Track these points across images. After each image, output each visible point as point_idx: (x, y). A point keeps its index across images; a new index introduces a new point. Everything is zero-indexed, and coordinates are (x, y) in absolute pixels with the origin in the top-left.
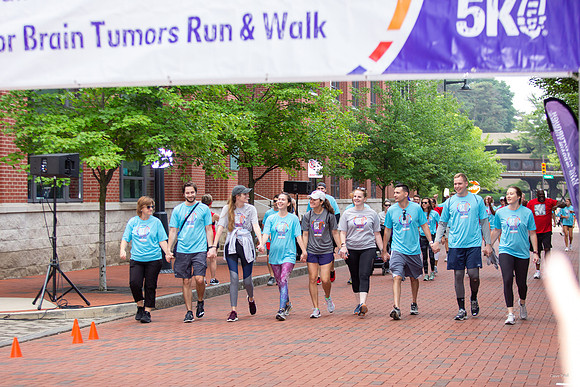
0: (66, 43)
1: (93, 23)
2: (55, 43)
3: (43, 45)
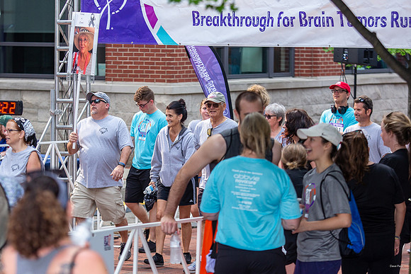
0: (323, 23)
1: (339, 12)
2: (317, 23)
3: (310, 23)
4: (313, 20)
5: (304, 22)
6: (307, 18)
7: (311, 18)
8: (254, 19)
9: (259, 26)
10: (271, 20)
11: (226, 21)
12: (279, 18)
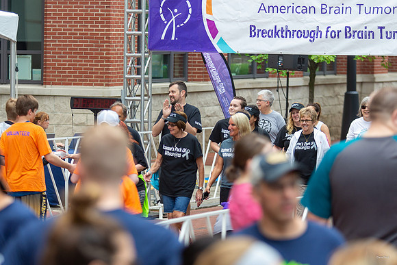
0: (366, 36)
1: (379, 27)
2: (360, 36)
3: (354, 36)
4: (356, 34)
5: (348, 35)
6: (351, 32)
7: (354, 32)
8: (304, 32)
9: (309, 38)
10: (319, 33)
11: (280, 33)
12: (327, 32)
